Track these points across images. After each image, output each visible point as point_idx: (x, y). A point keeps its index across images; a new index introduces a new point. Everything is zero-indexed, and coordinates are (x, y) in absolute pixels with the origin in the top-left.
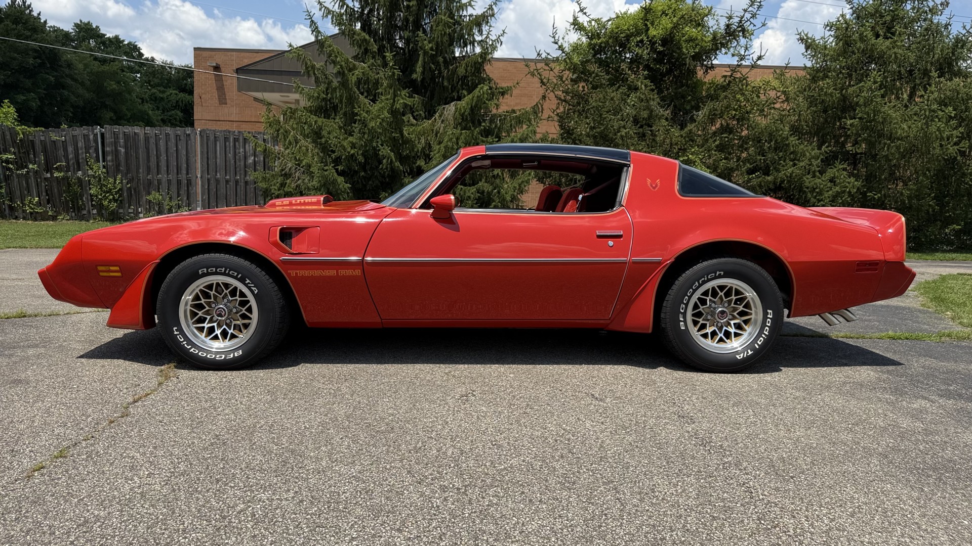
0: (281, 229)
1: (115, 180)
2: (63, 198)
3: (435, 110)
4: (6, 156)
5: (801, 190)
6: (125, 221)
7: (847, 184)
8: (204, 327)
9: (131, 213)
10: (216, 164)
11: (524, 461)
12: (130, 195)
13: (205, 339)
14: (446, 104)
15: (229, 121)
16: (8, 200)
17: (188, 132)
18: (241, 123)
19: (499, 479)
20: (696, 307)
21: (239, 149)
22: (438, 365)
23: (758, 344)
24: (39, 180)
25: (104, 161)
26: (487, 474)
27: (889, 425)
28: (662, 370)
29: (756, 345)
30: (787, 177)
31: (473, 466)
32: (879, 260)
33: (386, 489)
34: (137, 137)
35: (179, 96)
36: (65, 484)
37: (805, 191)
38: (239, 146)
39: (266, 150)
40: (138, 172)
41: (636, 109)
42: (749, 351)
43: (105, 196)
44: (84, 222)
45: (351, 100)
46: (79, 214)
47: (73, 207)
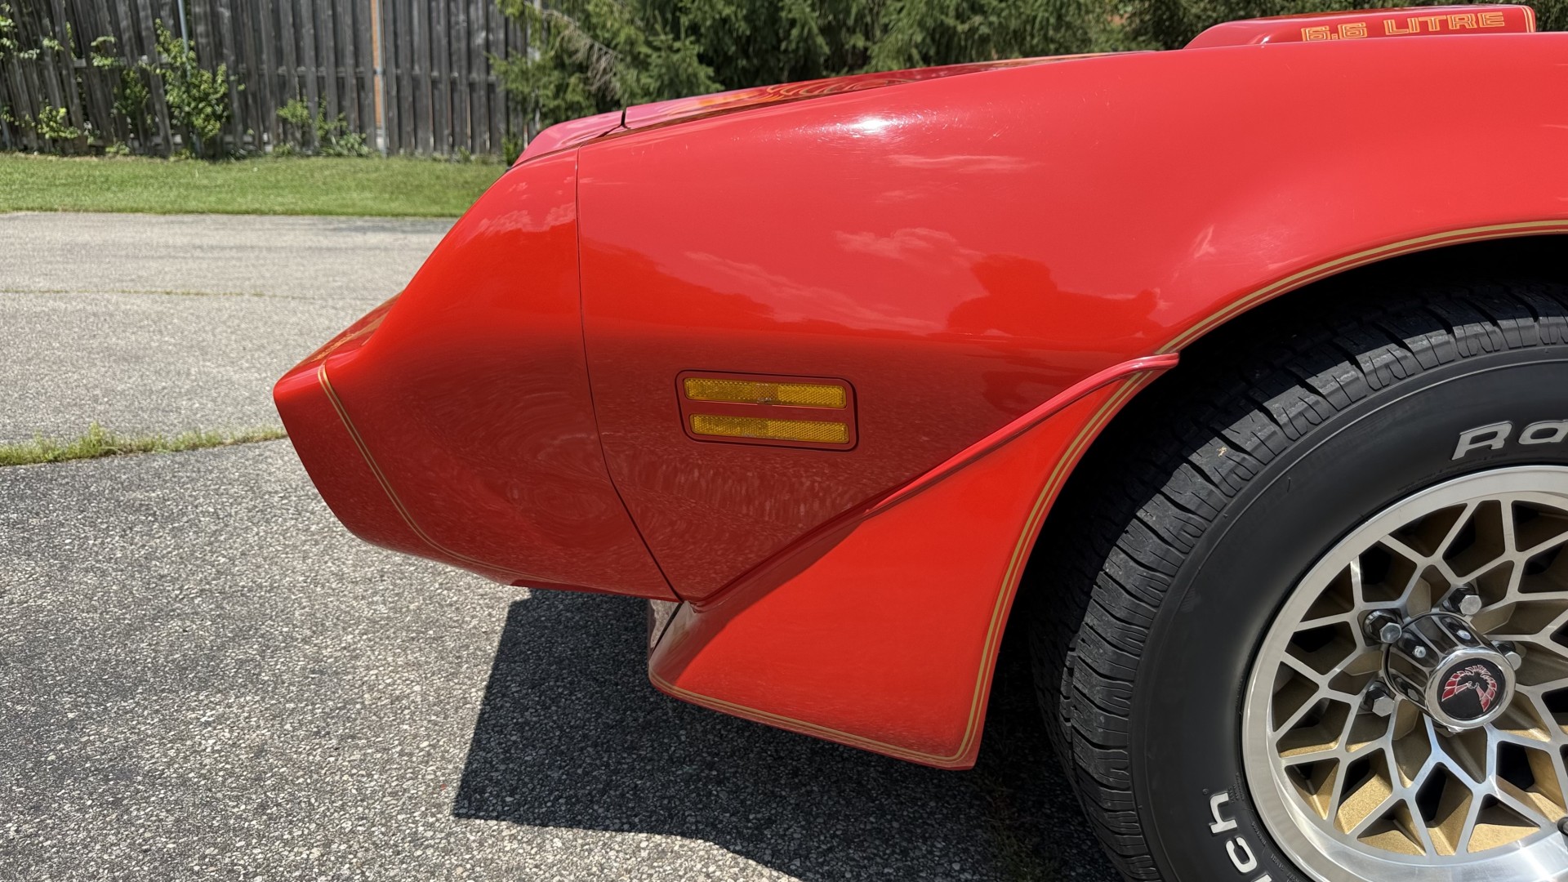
1: (215, 75)
2: (114, 111)
6: (237, 159)
9: (248, 143)
10: (412, 45)
12: (245, 107)
16: (7, 112)
21: (457, 15)
24: (64, 72)
25: (190, 36)
38: (457, 9)
40: (259, 61)
43: (196, 107)
44: (158, 160)
46: (148, 144)
47: (135, 130)
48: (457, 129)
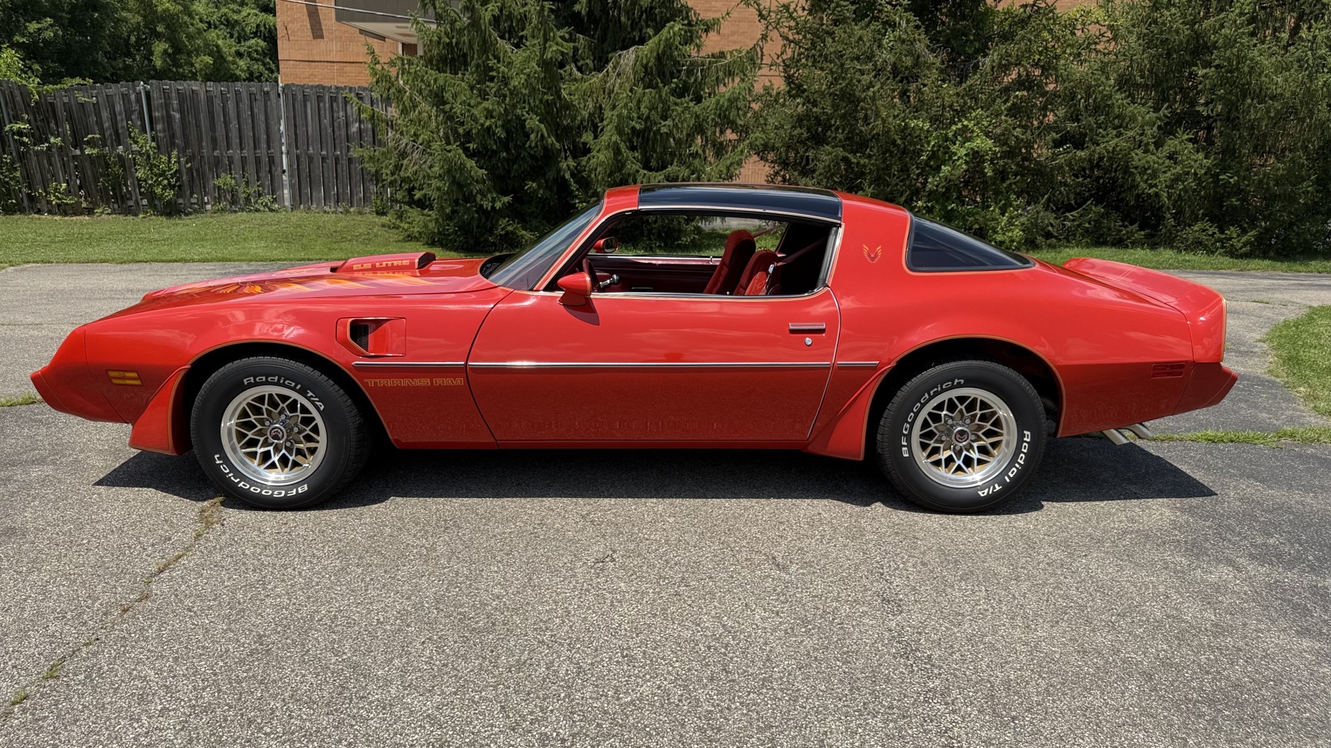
0: (352, 322)
1: (170, 158)
2: (100, 184)
3: (607, 58)
4: (18, 126)
5: (1126, 171)
6: (186, 215)
7: (1192, 163)
8: (256, 453)
9: (194, 204)
10: (307, 133)
11: (659, 687)
12: (192, 180)
13: (258, 468)
14: (622, 49)
15: (327, 62)
16: (26, 187)
17: (266, 89)
18: (345, 64)
19: (620, 721)
20: (925, 424)
21: (338, 112)
22: (574, 500)
23: (1009, 477)
24: (65, 159)
25: (152, 129)
26: (606, 712)
27: (1168, 617)
28: (878, 508)
29: (1006, 478)
30: (1108, 152)
31: (590, 698)
32: (1186, 362)
33: (467, 740)
34: (195, 95)
35: (260, 18)
36: (52, 728)
37: (1133, 173)
38: (338, 108)
39: (374, 114)
40: (201, 147)
41: (896, 53)
42: (996, 485)
43: (157, 180)
44: (130, 218)
45: (486, 47)
46: (122, 204)
47: (115, 196)
48: (341, 190)
